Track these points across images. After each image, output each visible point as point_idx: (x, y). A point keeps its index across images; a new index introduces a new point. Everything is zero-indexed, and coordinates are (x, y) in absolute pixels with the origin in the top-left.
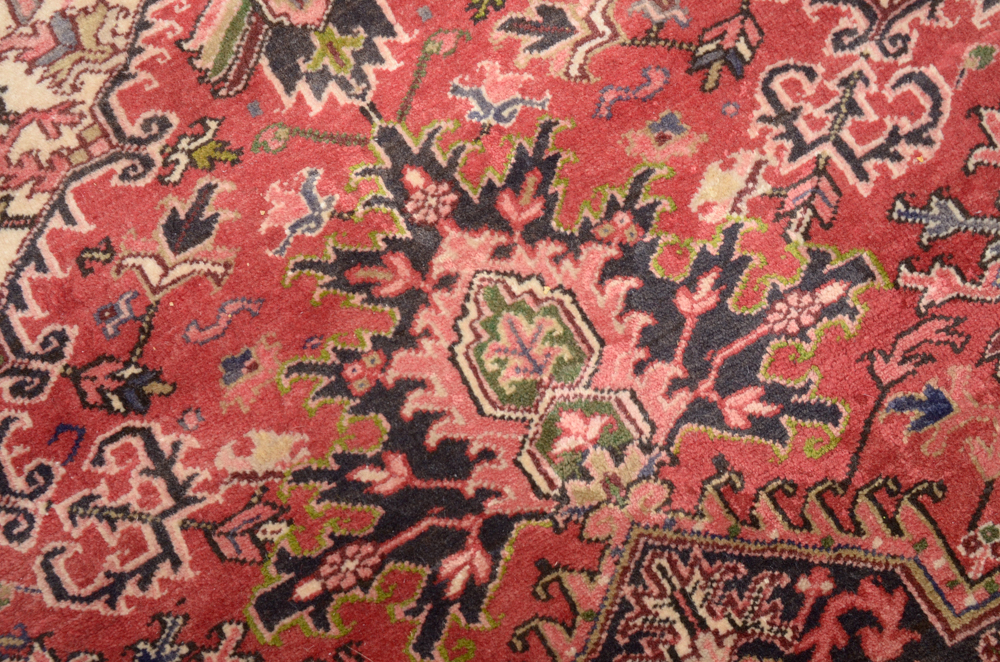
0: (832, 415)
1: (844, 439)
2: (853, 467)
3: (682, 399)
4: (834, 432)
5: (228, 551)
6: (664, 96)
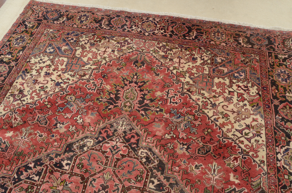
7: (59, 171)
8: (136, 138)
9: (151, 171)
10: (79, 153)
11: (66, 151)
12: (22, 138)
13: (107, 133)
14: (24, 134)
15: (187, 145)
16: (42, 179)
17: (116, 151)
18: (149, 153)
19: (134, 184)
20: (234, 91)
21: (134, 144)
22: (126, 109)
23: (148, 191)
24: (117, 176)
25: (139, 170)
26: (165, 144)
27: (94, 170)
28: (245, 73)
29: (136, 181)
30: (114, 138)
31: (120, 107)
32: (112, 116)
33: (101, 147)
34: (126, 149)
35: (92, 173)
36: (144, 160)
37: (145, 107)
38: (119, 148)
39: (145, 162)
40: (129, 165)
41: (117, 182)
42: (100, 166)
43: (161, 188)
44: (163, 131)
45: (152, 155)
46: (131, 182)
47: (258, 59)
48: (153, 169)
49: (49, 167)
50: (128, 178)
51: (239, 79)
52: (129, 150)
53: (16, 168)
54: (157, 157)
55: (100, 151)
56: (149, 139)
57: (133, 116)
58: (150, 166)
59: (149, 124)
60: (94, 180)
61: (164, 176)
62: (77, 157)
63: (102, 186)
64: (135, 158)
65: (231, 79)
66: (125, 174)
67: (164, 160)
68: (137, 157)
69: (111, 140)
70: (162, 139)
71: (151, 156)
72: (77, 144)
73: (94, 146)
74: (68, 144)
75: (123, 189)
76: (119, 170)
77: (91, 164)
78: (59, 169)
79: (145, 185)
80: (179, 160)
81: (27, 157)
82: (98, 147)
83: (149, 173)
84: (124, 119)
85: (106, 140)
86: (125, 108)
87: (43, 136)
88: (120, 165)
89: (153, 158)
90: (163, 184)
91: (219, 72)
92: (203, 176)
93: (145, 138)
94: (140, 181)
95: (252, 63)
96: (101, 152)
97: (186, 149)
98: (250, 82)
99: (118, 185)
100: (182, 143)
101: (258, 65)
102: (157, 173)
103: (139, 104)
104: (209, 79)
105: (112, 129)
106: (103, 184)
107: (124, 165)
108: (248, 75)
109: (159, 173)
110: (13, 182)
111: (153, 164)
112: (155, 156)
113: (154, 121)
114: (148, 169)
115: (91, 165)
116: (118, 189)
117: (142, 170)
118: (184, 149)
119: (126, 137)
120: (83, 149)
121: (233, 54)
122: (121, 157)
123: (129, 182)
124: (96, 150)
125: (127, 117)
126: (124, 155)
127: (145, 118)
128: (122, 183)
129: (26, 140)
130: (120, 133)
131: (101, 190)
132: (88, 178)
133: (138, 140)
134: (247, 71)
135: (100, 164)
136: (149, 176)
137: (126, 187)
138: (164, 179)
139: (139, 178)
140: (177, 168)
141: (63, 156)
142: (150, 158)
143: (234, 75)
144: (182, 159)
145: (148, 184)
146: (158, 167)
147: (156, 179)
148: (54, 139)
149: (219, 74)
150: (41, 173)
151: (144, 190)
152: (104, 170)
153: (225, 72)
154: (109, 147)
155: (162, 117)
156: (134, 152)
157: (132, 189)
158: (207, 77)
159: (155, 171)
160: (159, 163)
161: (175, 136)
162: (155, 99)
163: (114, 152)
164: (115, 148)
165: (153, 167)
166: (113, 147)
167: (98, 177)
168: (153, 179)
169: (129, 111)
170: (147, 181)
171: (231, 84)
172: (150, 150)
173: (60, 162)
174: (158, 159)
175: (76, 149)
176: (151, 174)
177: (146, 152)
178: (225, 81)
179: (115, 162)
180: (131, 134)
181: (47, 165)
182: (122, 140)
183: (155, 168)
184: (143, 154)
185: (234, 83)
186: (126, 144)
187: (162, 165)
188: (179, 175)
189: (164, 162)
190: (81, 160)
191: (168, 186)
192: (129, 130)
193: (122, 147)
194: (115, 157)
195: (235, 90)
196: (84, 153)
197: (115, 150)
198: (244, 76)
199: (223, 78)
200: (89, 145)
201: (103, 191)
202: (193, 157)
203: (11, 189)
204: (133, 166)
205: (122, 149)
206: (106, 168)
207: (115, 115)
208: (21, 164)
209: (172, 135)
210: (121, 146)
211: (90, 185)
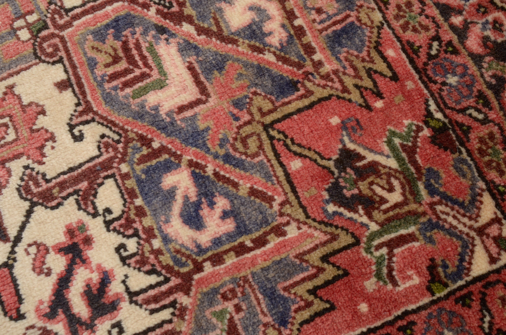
20: (12, 232)
28: (242, 230)
47: (480, 265)
51: (148, 222)
65: (107, 165)
91: (123, 65)
95: (391, 245)
98: (166, 314)
101: (409, 295)
104: (24, 35)
108: (237, 267)
121: (381, 66)
134: (274, 241)
143: (168, 167)
149: (100, 71)
153: (152, 98)
158: (31, 19)
171: (62, 186)
178: (64, 136)
185: (86, 200)
195: (27, 237)
198: (204, 238)
199: (88, 109)
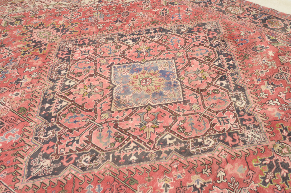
0: (77, 31)
1: (79, 32)
2: (80, 33)
3: (62, 34)
4: (77, 32)
5: (17, 52)
6: (53, 18)
7: (217, 77)
8: (231, 143)
9: (185, 142)
10: (230, 94)
11: (237, 85)
12: (264, 60)
13: (247, 120)
14: (268, 62)
15: (200, 190)
16: (214, 67)
17: (221, 121)
18: (206, 148)
19: (177, 124)
21: (224, 139)
22: (278, 146)
23: (165, 132)
24: (192, 114)
25: (190, 132)
26: (212, 167)
27: (207, 100)
29: (180, 126)
30: (239, 124)
31: (283, 141)
32: (271, 130)
33: (232, 111)
34: (220, 130)
35: (204, 98)
36: (200, 140)
37: (275, 167)
38: (224, 124)
39: (197, 140)
40: (200, 126)
41: (186, 112)
42: (209, 105)
43: (161, 143)
44: (230, 172)
45: (203, 150)
46: (181, 122)
48: (186, 144)
49: (223, 72)
50: (187, 121)
52: (218, 131)
53: (232, 54)
54: (197, 153)
55: (226, 108)
56: (226, 155)
57: (264, 150)
58: (190, 142)
59: (247, 162)
60: (197, 97)
61: (173, 150)
62: (227, 91)
63: (189, 101)
64: (206, 133)
66: (192, 120)
67: (191, 159)
68: (207, 136)
69: (237, 121)
70: (220, 167)
71: (201, 148)
72: (242, 95)
73: (235, 106)
74: (245, 89)
75: (177, 115)
76: (198, 117)
77: (215, 99)
78: (219, 77)
79: (171, 131)
80: (184, 172)
81: (240, 61)
82: (232, 109)
83: (183, 140)
84: (263, 140)
85: (239, 117)
86: (280, 146)
87: (261, 74)
88: (204, 120)
89: (198, 150)
90: (165, 146)
92: (151, 187)
93: (228, 151)
94: (178, 129)
96: (225, 110)
97: (196, 185)
99: (183, 112)
100: (205, 185)
102: (180, 146)
103: (283, 162)
105: (251, 126)
106: (189, 102)
107: (202, 123)
109: (178, 148)
110: (219, 51)
111: (192, 146)
112: (200, 152)
113: (249, 169)
114: (188, 140)
115: (213, 98)
116: (179, 111)
117: (190, 135)
118: (196, 183)
119: (235, 134)
120: (234, 97)
122: (212, 123)
123: (181, 121)
124: (229, 106)
125: (265, 144)
126: (214, 126)
127: (258, 161)
128: (183, 115)
129: (261, 63)
130: (243, 131)
131: (184, 99)
132: (200, 94)
133: (227, 144)
135: (212, 105)
136: (179, 138)
137: (178, 117)
138: (170, 150)
139: (181, 130)
140: (175, 166)
141: (232, 83)
142: (200, 146)
144: (185, 175)
145: (172, 134)
146: (185, 150)
147: (173, 143)
148: (255, 81)
150: (221, 67)
151: (167, 130)
152: (204, 107)
154: (229, 117)
155: (253, 179)
156: (214, 135)
157: (173, 121)
159: (183, 145)
160: (189, 152)
161: (218, 182)
162: (286, 183)
163: (220, 119)
164: (225, 121)
165: (188, 145)
166: (227, 120)
167: (199, 101)
168: (175, 140)
169: (273, 149)
170: (175, 134)
172: (210, 150)
173: (226, 80)
174: (195, 153)
175: (236, 93)
176: (181, 141)
177: (208, 145)
179: (209, 117)
180: (238, 140)
181: (227, 71)
182: (234, 130)
183: (186, 146)
184: (207, 142)
186: (227, 131)
187: (186, 154)
188: (166, 164)
189: (189, 157)
190: (222, 94)
191: (160, 149)
192: (245, 140)
193: (224, 127)
194: (215, 119)
196: (230, 97)
197: (223, 121)
200: (237, 103)
201: (183, 100)
202: (180, 188)
203: (213, 49)
204: (197, 129)
205: (222, 126)
206: (205, 109)
207: (272, 134)
208: (235, 57)
209: (222, 179)
210: (226, 127)
211: (193, 93)
